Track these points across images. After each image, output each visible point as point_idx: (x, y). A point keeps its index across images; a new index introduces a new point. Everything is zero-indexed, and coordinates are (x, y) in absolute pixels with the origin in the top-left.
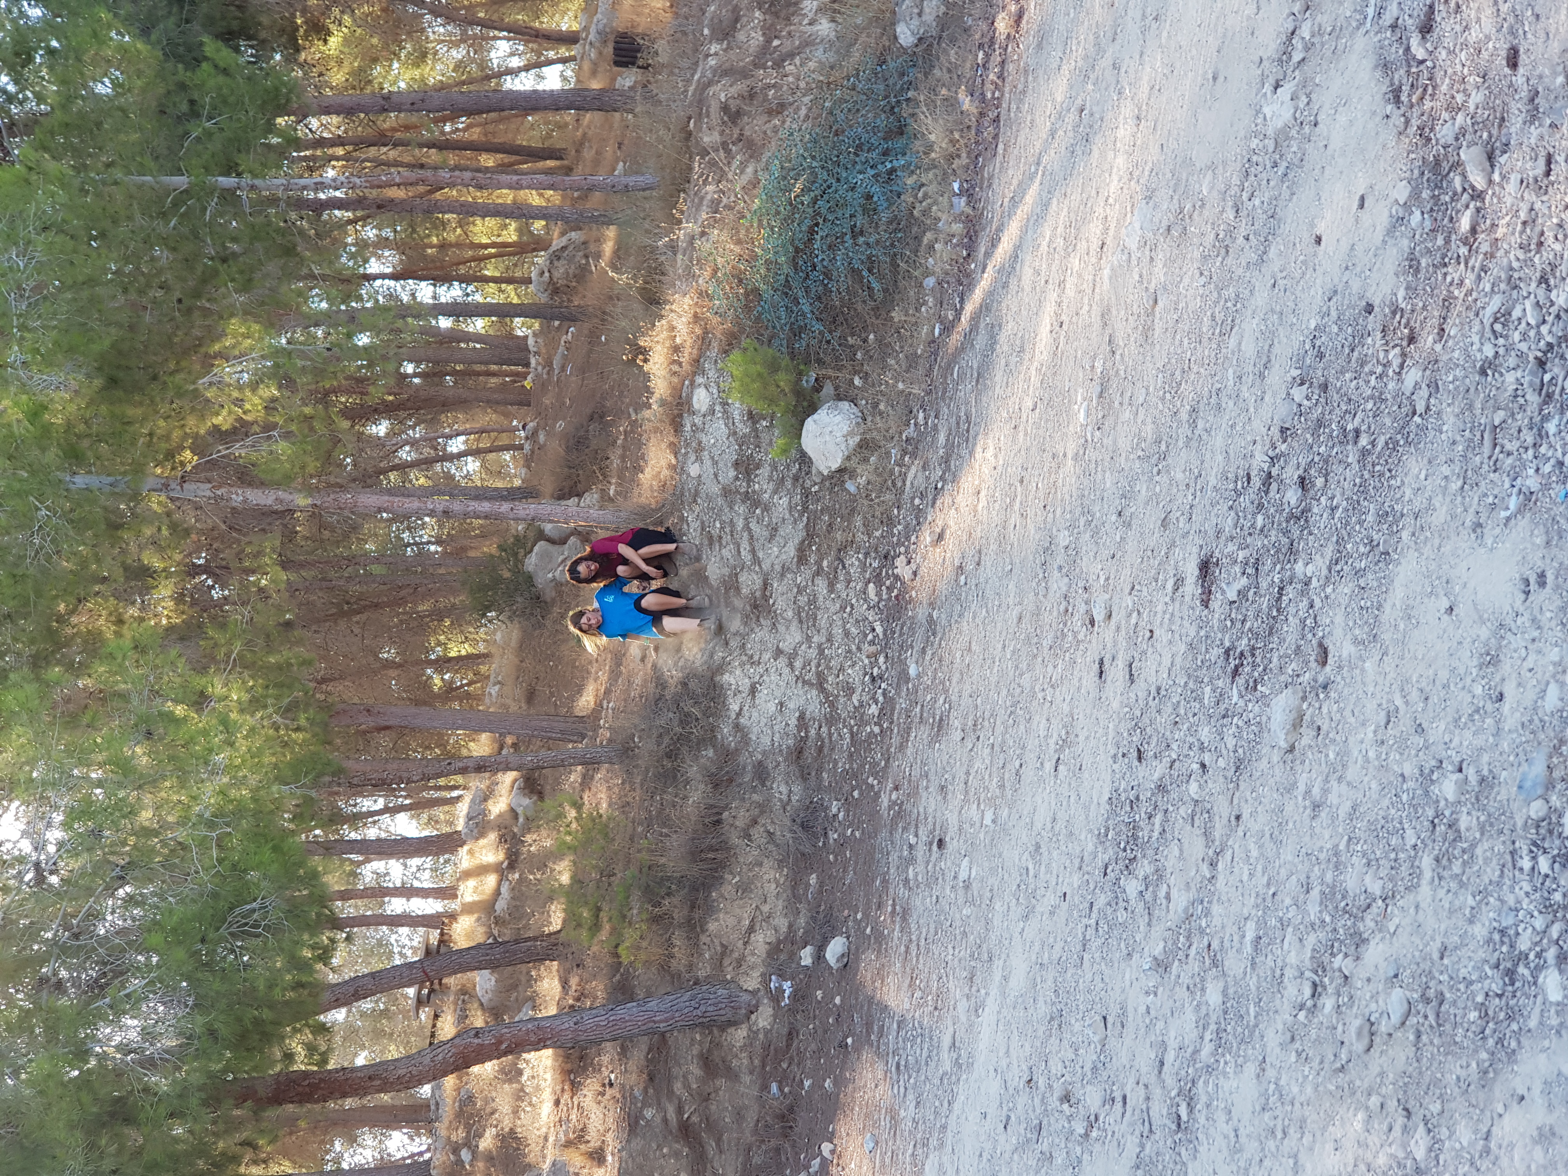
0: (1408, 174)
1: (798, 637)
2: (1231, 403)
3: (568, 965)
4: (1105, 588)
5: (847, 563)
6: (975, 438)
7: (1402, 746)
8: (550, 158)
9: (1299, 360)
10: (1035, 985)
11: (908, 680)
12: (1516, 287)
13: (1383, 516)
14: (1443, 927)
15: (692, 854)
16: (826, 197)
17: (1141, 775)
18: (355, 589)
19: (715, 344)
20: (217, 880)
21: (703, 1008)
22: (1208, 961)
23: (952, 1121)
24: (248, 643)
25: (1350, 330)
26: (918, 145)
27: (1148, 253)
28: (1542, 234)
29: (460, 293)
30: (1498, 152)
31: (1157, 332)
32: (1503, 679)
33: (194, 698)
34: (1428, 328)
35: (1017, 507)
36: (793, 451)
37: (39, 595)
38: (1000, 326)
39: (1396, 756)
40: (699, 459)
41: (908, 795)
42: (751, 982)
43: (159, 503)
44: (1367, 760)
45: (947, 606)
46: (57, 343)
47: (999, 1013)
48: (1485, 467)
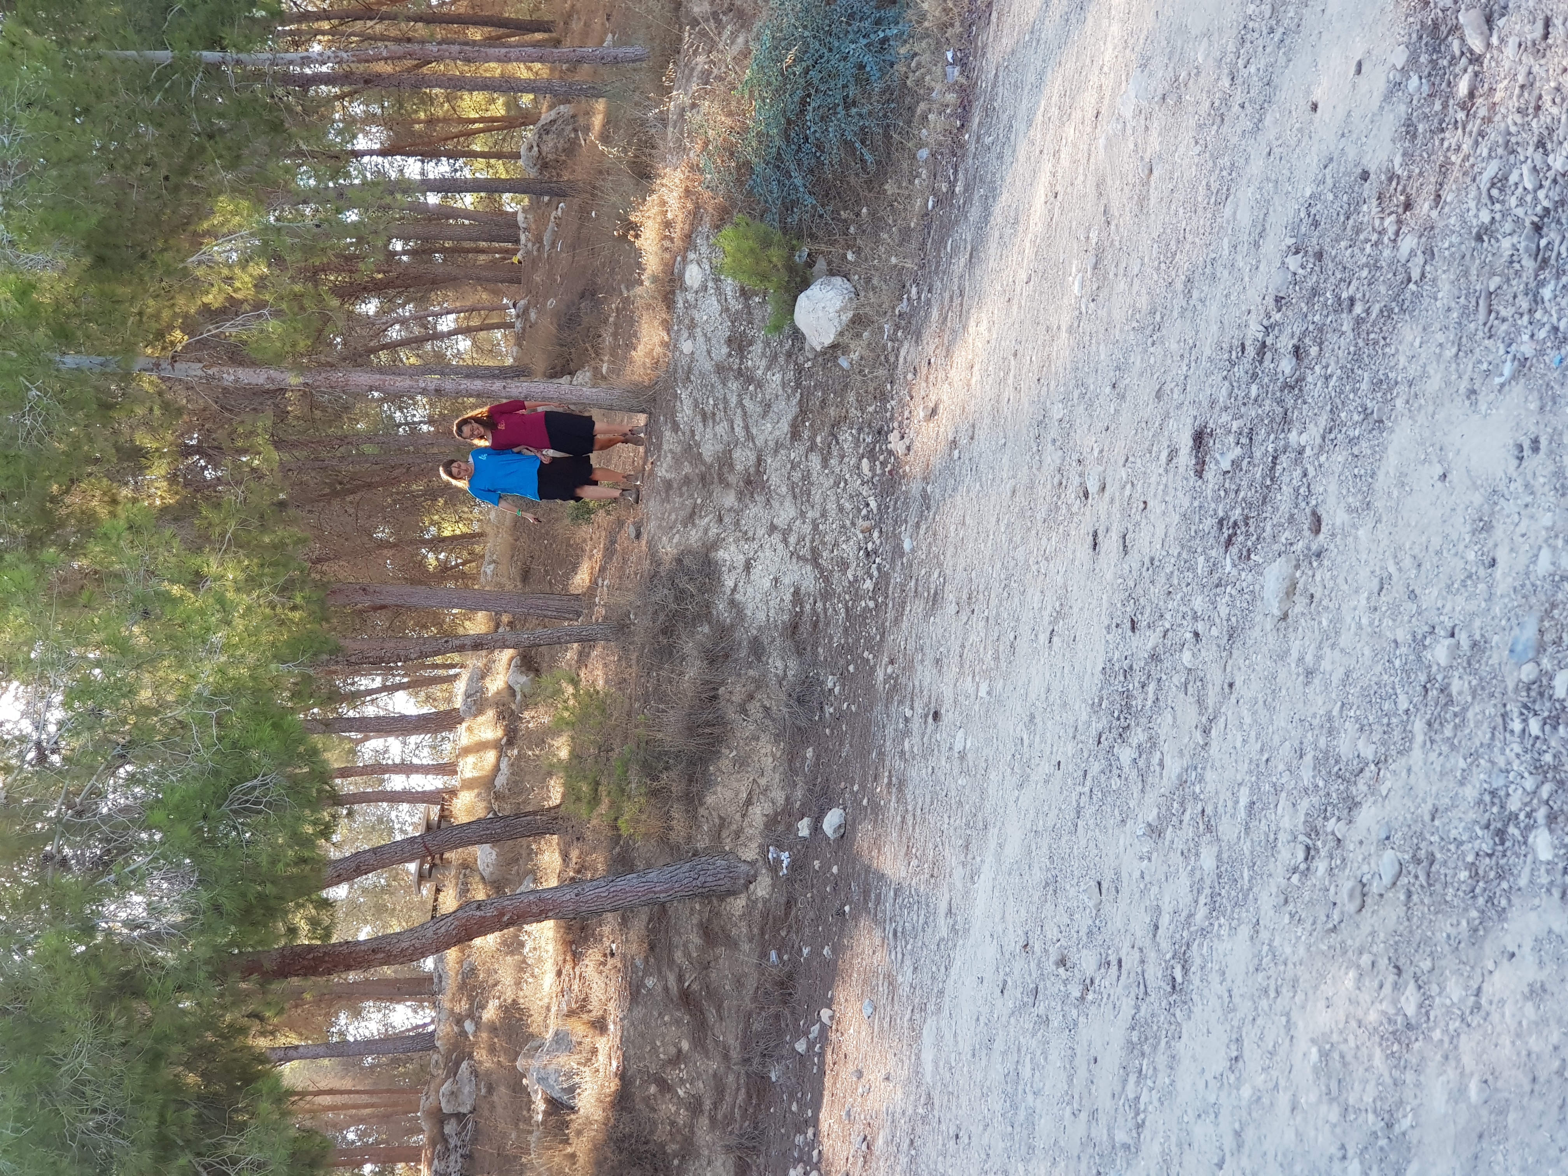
0: (1406, 39)
1: (792, 513)
2: (1226, 273)
3: (568, 838)
4: (1099, 461)
5: (841, 438)
6: (968, 312)
7: (1395, 611)
8: (538, 30)
9: (1294, 229)
10: (1030, 852)
11: (902, 555)
12: (1513, 152)
13: (1377, 384)
14: (1434, 790)
15: (689, 729)
16: (818, 67)
17: (1134, 645)
18: (347, 468)
19: (707, 219)
20: (217, 758)
21: (702, 879)
22: (1202, 827)
23: (949, 986)
24: (243, 523)
25: (1345, 198)
26: (911, 15)
27: (1143, 122)
28: (1540, 97)
29: (448, 169)
30: (1496, 15)
31: (1153, 202)
32: (1496, 545)
33: (190, 577)
34: (1424, 195)
35: (1010, 381)
36: (787, 328)
37: (32, 476)
38: (994, 198)
39: (1389, 622)
40: (692, 336)
41: (904, 669)
42: (750, 853)
43: (151, 383)
44: (1360, 627)
45: (940, 480)
46: (43, 221)
47: (994, 879)
48: (1480, 334)
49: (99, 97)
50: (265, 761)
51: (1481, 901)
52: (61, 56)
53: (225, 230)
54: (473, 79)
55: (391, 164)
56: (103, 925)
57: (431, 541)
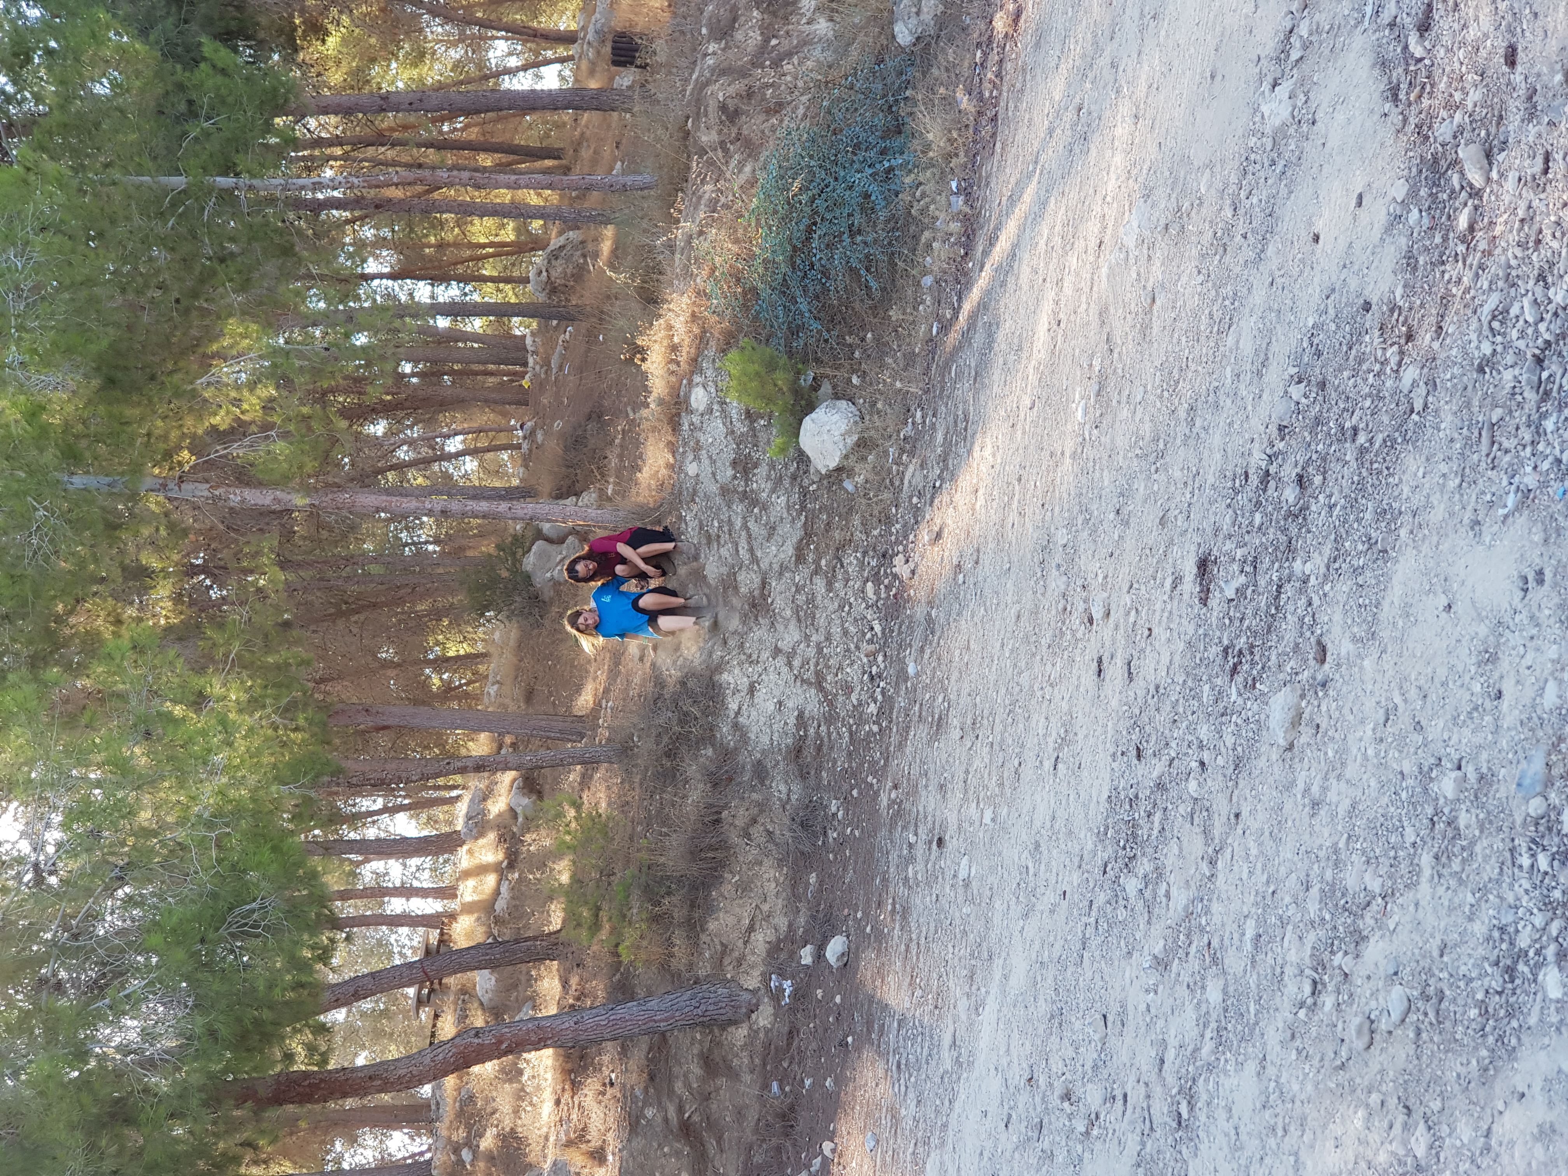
0: (1406, 172)
1: (797, 636)
2: (1229, 401)
3: (568, 965)
4: (1103, 586)
5: (846, 562)
6: (972, 436)
7: (1401, 742)
8: (548, 157)
9: (1297, 359)
10: (1035, 984)
11: (907, 678)
12: (1514, 285)
13: (1381, 514)
14: (1442, 924)
15: (692, 853)
16: (824, 196)
17: (1140, 773)
18: (353, 588)
19: (713, 343)
20: (215, 880)
21: (703, 1008)
22: (1208, 959)
23: (953, 1119)
24: (247, 643)
25: (1347, 328)
26: (916, 144)
27: (1145, 251)
28: (1540, 231)
29: (458, 292)
30: (1496, 150)
31: (1155, 331)
32: (1502, 677)
33: (192, 698)
34: (1425, 326)
35: (1015, 505)
36: (791, 450)
37: (37, 595)
38: (998, 325)
39: (1393, 753)
40: (696, 458)
41: (908, 793)
42: (752, 981)
43: (157, 503)
44: (1366, 758)
45: (945, 604)
46: (54, 344)
47: (999, 1011)
48: (1483, 465)
49: (113, 222)
50: (263, 884)
51: (1491, 1039)
52: (75, 183)
53: (235, 353)
54: (483, 205)
55: (401, 287)
56: (98, 1050)
57: (435, 660)
